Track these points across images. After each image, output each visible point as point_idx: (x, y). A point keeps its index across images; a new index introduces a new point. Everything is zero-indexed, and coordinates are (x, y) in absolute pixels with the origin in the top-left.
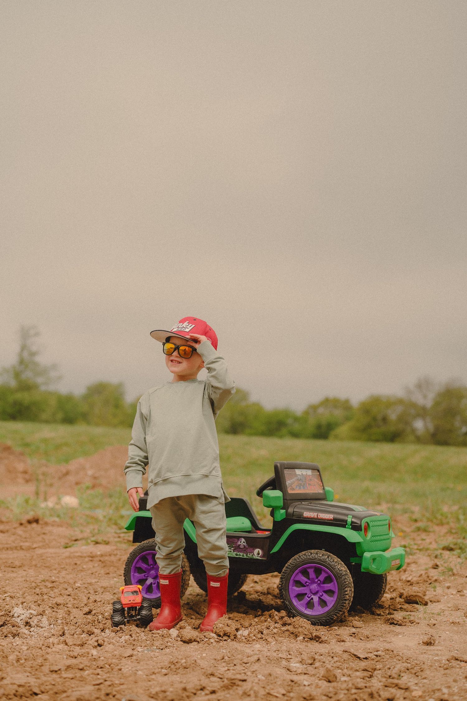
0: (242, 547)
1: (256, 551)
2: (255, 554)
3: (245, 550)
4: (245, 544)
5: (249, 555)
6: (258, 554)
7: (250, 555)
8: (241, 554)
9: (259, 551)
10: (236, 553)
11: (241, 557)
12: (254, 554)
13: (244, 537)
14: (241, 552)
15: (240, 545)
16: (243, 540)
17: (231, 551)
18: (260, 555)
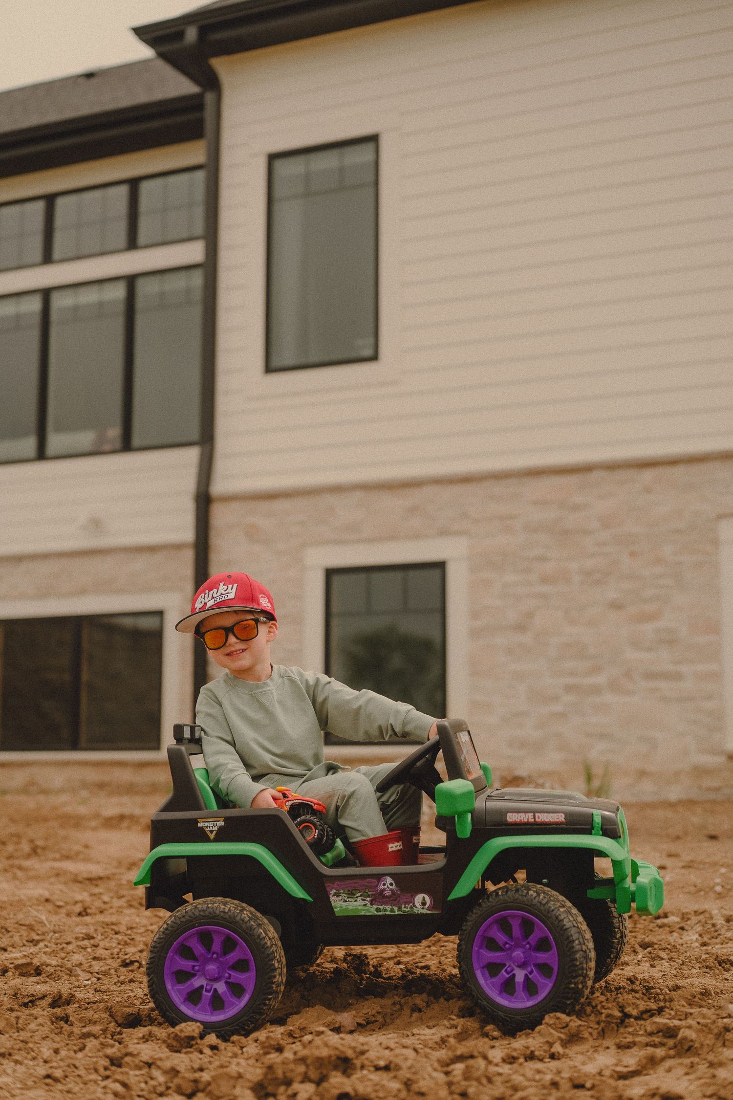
0: (387, 893)
1: (419, 898)
2: (417, 904)
3: (395, 900)
4: (394, 887)
5: (405, 907)
6: (424, 904)
7: (406, 909)
8: (388, 908)
9: (424, 899)
10: (375, 907)
11: (388, 913)
12: (414, 905)
13: (391, 875)
14: (386, 903)
15: (384, 890)
16: (389, 880)
17: (365, 905)
18: (427, 906)
